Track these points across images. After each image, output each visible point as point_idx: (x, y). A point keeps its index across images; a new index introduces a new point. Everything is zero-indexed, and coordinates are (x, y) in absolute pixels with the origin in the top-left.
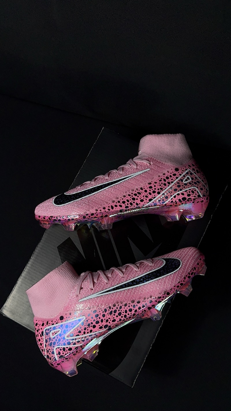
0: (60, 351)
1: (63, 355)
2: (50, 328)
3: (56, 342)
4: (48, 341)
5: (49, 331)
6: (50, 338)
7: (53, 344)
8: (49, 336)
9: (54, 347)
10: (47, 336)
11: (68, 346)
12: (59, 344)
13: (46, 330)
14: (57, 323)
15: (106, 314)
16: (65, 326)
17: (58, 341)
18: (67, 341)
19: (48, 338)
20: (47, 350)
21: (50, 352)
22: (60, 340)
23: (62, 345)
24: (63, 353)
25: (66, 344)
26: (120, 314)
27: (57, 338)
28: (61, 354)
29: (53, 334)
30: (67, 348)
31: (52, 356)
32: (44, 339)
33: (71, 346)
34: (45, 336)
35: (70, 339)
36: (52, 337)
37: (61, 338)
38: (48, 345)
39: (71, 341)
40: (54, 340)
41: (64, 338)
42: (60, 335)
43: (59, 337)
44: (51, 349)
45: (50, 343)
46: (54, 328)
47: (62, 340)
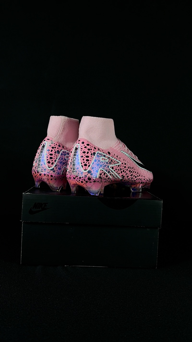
0: (102, 173)
1: (102, 177)
2: (102, 154)
3: (103, 166)
4: (97, 162)
5: (100, 155)
6: (99, 161)
7: (99, 166)
8: (99, 158)
9: (99, 168)
10: (98, 158)
11: (108, 173)
12: (104, 168)
13: (98, 153)
14: (106, 154)
15: (128, 169)
16: (111, 160)
17: (104, 166)
18: (109, 170)
19: (98, 159)
20: (92, 167)
21: (95, 170)
22: (105, 166)
23: (105, 170)
24: (103, 176)
25: (108, 171)
26: (132, 175)
27: (105, 163)
28: (101, 176)
29: (103, 159)
30: (107, 174)
31: (95, 173)
32: (94, 158)
33: (109, 174)
34: (96, 157)
35: (111, 170)
36: (101, 160)
37: (107, 166)
38: (96, 164)
39: (111, 172)
40: (102, 164)
41: (108, 167)
42: (107, 163)
43: (106, 164)
44: (97, 168)
45: (98, 163)
46: (104, 156)
47: (107, 167)
